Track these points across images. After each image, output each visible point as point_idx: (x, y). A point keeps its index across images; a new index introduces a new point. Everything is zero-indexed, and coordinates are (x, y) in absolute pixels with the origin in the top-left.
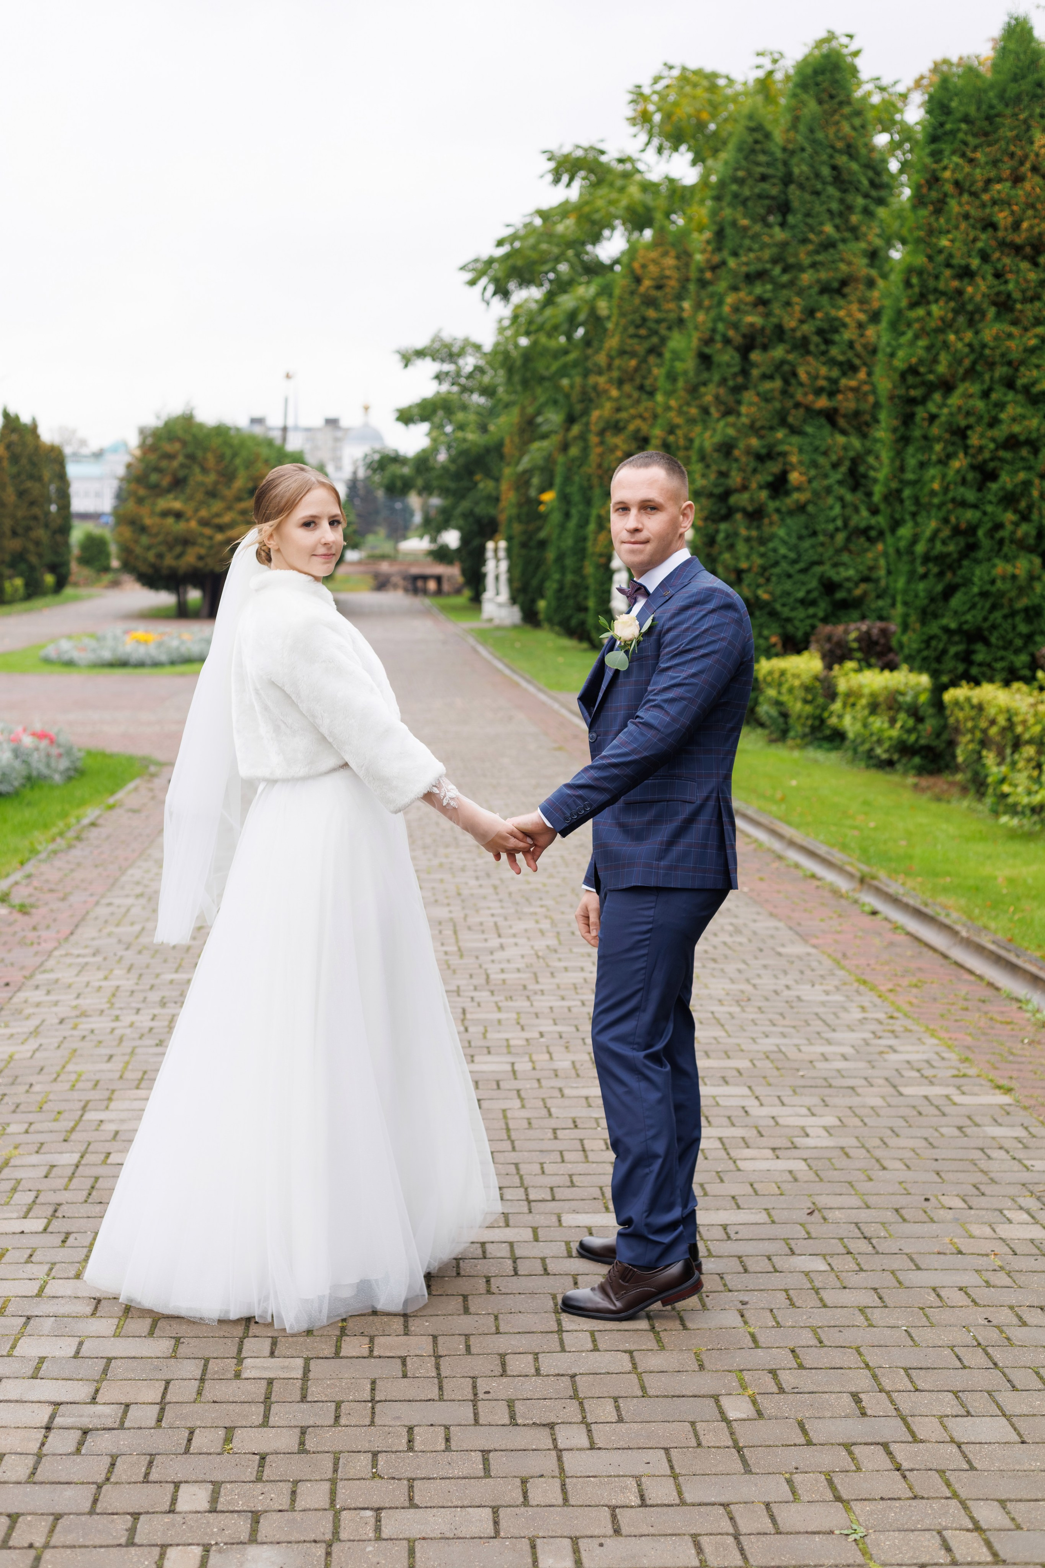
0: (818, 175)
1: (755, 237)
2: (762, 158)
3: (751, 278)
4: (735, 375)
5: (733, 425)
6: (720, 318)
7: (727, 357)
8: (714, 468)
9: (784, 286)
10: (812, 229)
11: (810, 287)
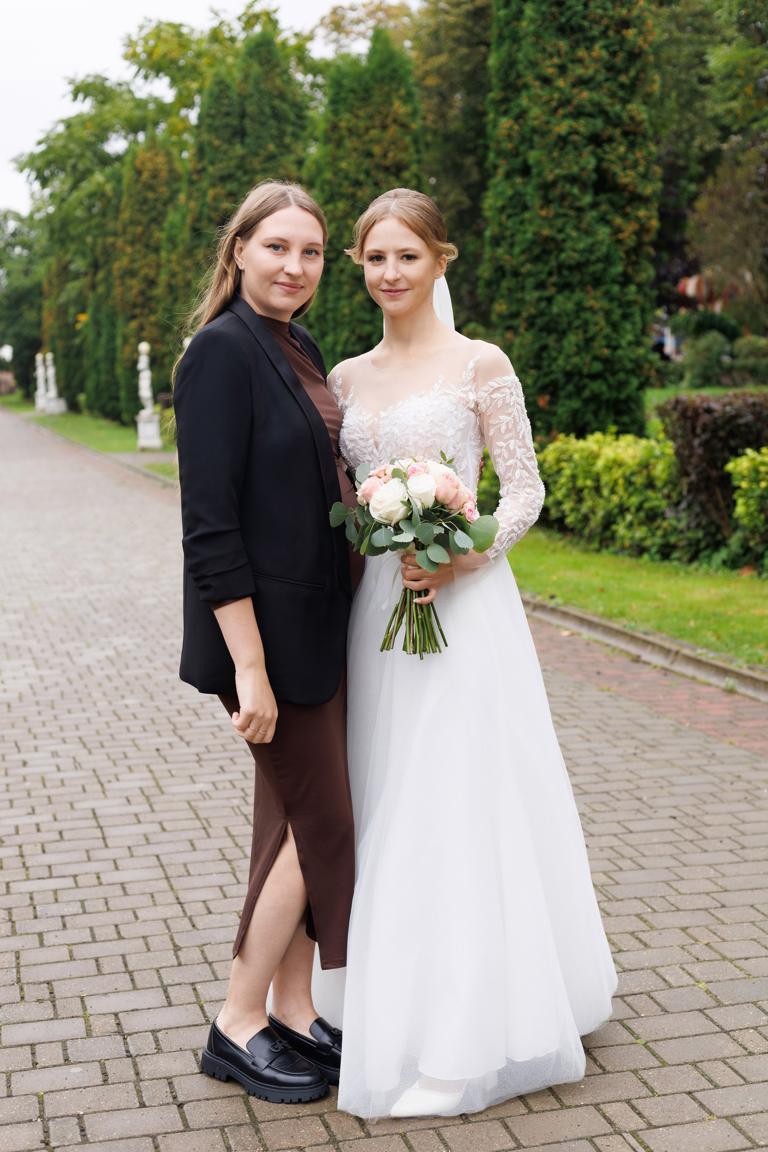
0: (262, 112)
1: (224, 153)
2: (226, 102)
3: (224, 179)
6: (204, 205)
10: (260, 146)
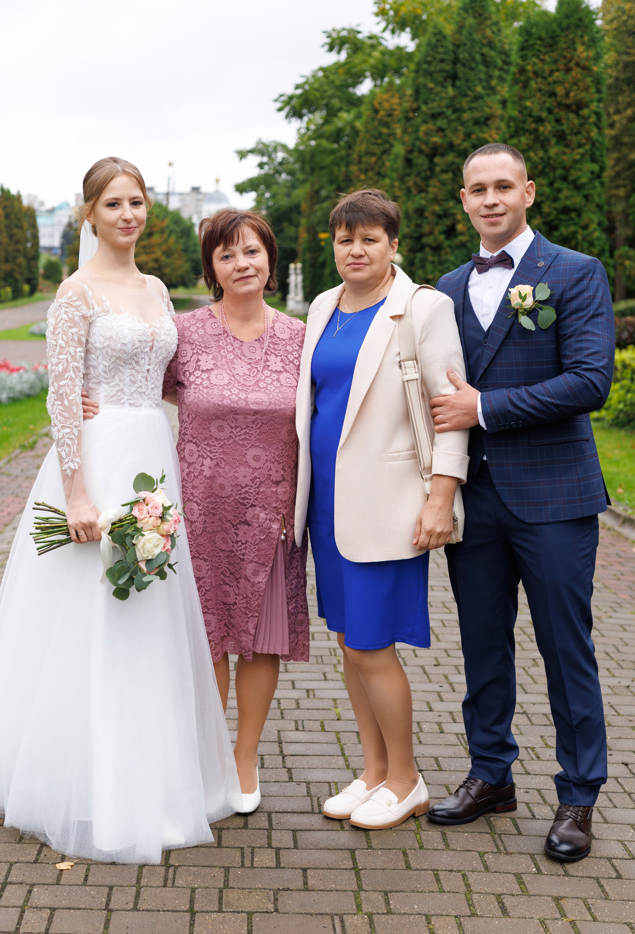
0: (473, 59)
1: (437, 94)
2: (441, 50)
3: (434, 117)
4: (425, 171)
5: (424, 198)
6: (417, 138)
7: (421, 161)
8: (414, 222)
9: (453, 121)
10: (469, 88)
11: (468, 121)
